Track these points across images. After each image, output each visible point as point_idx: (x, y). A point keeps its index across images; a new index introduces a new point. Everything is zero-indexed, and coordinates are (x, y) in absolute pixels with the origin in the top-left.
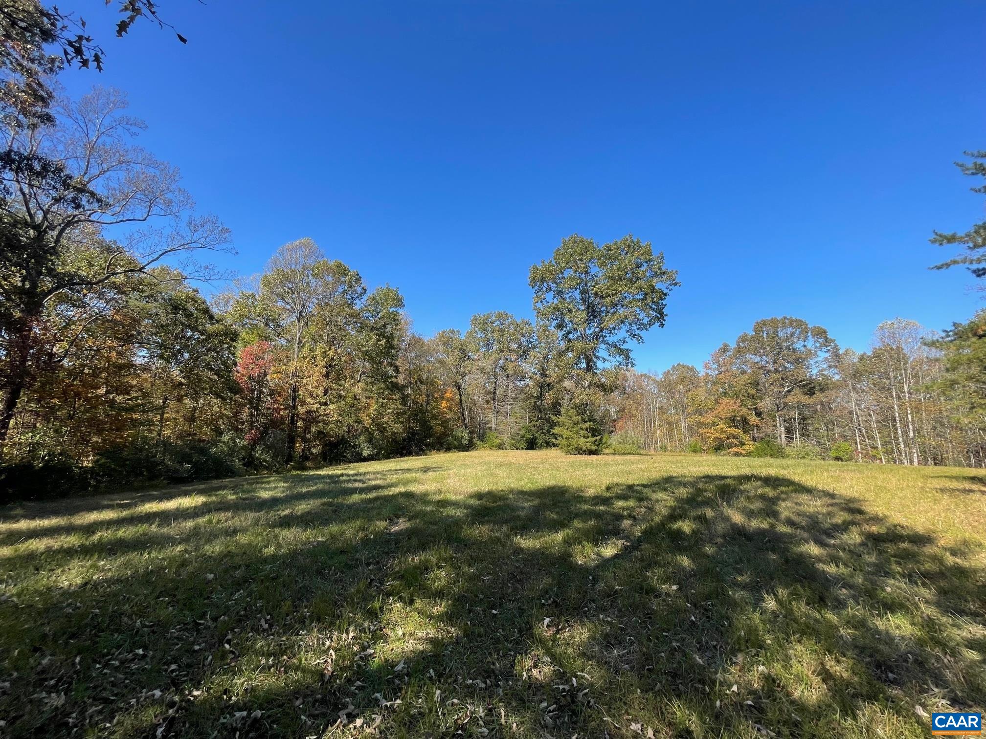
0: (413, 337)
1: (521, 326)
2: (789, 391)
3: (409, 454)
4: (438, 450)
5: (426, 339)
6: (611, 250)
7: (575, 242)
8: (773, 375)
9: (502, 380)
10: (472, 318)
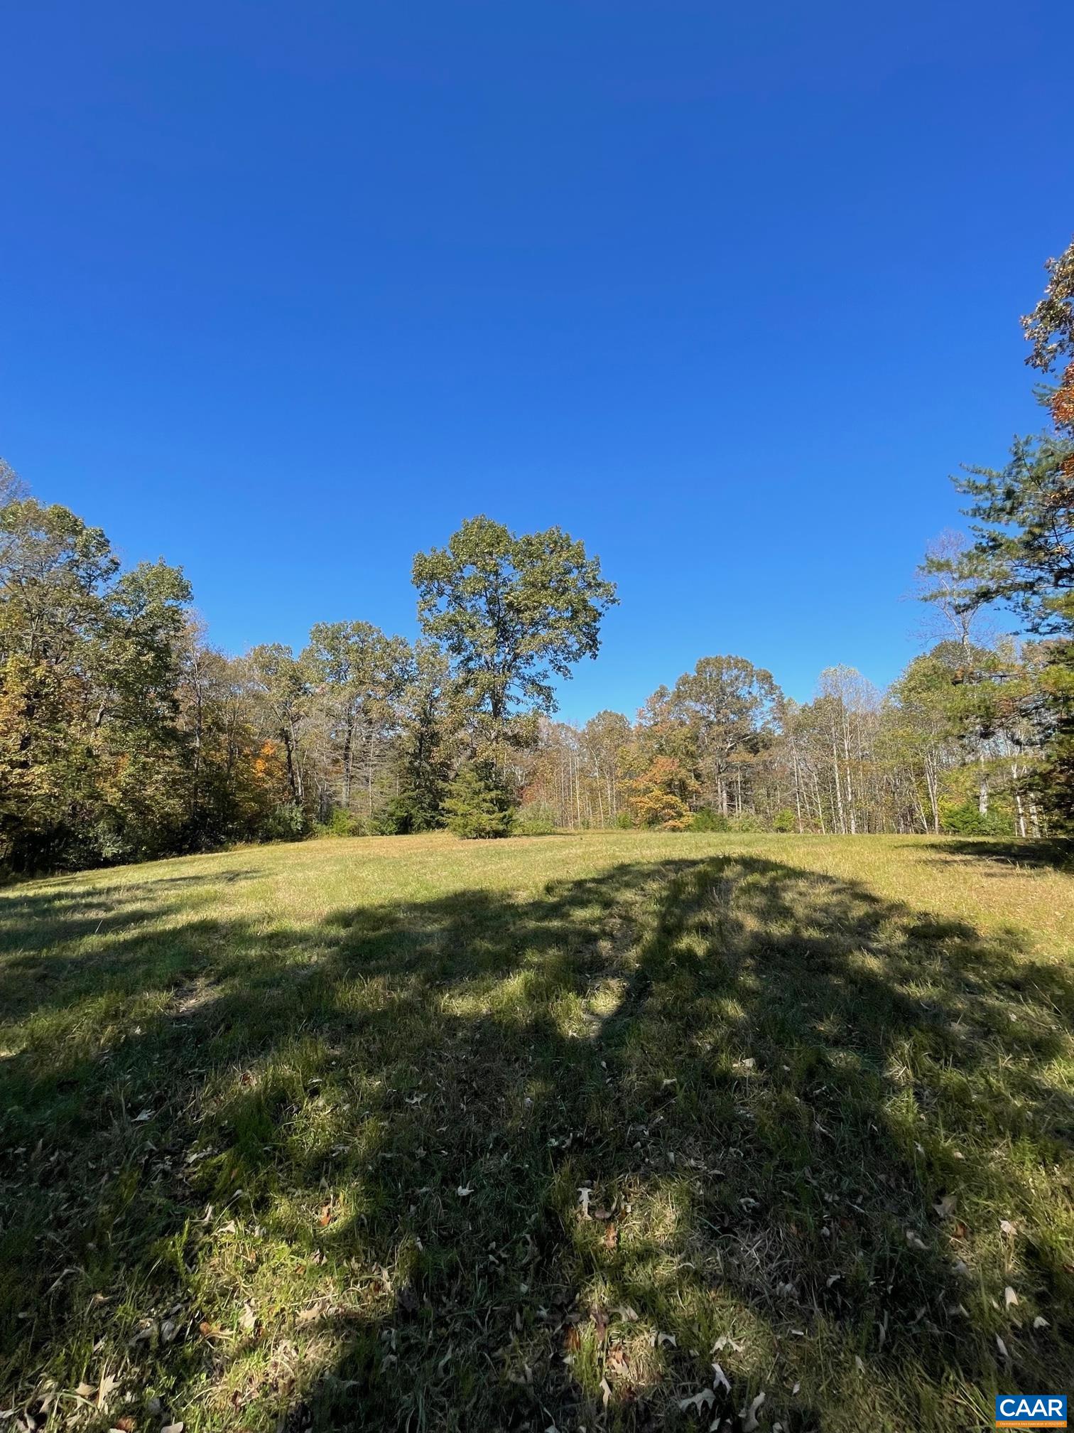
0: (207, 653)
1: (394, 646)
2: (732, 748)
3: (194, 849)
4: (247, 841)
5: (231, 658)
6: (531, 544)
7: (481, 527)
8: (716, 728)
9: (361, 729)
10: (313, 629)
